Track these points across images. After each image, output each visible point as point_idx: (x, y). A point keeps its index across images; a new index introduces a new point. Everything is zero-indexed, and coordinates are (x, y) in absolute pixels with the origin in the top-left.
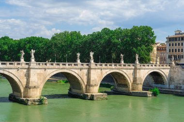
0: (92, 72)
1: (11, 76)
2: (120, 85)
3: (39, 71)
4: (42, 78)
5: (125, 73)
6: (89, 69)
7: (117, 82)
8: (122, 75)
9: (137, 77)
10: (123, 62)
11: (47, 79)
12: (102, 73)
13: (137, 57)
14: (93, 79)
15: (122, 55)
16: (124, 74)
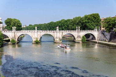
4: (39, 35)
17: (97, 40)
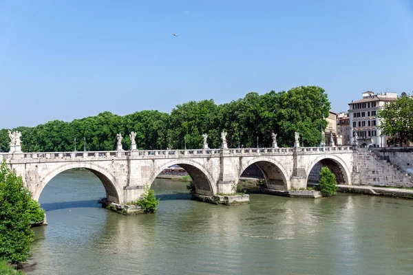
0: (226, 161)
1: (102, 171)
2: (272, 181)
3: (143, 163)
4: (149, 173)
5: (279, 163)
6: (221, 158)
7: (267, 177)
8: (273, 165)
9: (298, 167)
10: (276, 145)
11: (156, 175)
12: (241, 163)
13: (297, 136)
14: (227, 173)
15: (273, 134)
16: (277, 164)
17: (350, 182)
